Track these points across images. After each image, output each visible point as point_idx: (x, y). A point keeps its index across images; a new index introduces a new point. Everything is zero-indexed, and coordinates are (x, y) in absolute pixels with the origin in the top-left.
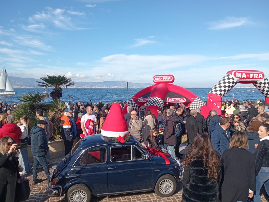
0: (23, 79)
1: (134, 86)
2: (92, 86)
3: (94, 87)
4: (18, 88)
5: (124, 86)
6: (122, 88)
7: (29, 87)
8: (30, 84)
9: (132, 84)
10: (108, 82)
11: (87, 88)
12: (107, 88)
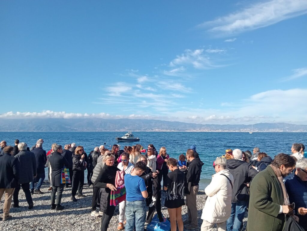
0: (168, 122)
1: (298, 130)
2: (241, 129)
3: (243, 130)
4: (164, 131)
5: (283, 129)
6: (281, 131)
7: (173, 131)
8: (174, 128)
9: (295, 126)
10: (261, 124)
11: (234, 132)
12: (259, 131)
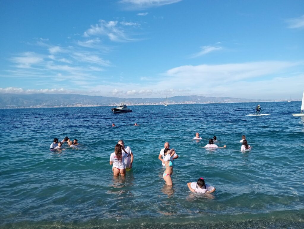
1: (207, 101)
2: (161, 102)
3: (162, 103)
5: (196, 101)
6: (194, 103)
7: (96, 105)
9: (205, 98)
10: (177, 97)
11: (154, 104)
12: (176, 104)
